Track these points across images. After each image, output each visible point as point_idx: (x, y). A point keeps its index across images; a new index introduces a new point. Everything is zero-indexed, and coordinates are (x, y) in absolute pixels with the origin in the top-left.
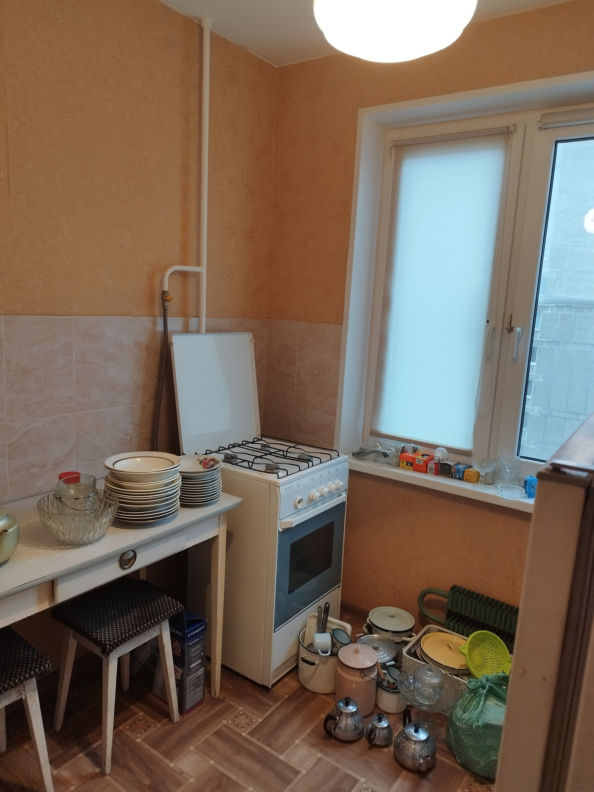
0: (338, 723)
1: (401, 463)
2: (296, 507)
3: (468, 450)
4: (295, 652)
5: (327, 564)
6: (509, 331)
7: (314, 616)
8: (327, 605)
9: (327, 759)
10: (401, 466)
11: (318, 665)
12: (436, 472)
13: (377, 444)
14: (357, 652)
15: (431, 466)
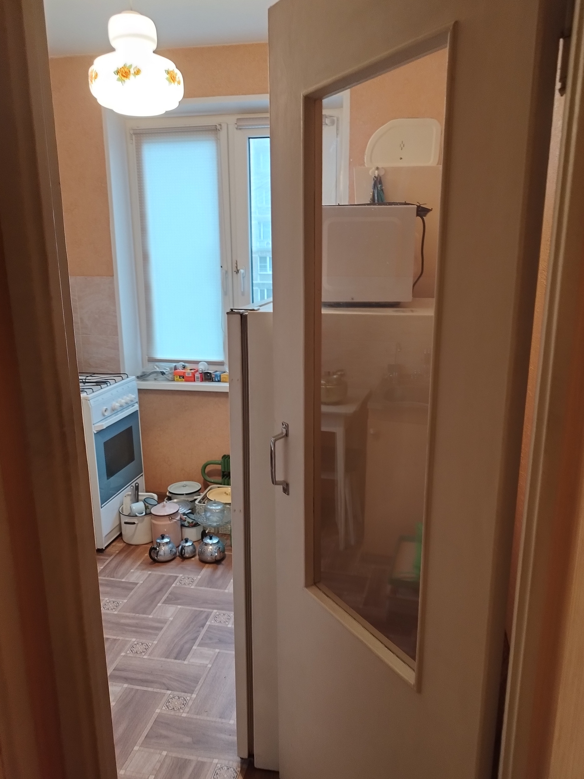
0: (158, 551)
1: (175, 378)
2: (104, 415)
3: (222, 361)
4: (118, 523)
5: (131, 459)
6: (237, 273)
7: (128, 495)
8: (137, 485)
9: (154, 573)
10: (175, 380)
11: (138, 524)
12: (202, 379)
13: (155, 367)
14: (164, 506)
15: (197, 376)
